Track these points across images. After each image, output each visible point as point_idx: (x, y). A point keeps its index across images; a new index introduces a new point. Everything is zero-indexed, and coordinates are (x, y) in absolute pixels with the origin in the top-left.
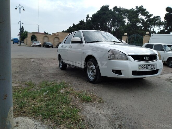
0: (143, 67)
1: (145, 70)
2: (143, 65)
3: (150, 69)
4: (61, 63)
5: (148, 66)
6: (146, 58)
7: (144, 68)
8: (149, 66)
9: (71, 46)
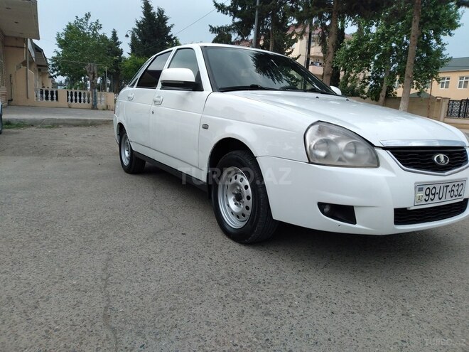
0: (430, 191)
1: (436, 203)
2: (431, 187)
3: (448, 200)
4: (126, 153)
5: (445, 188)
6: (438, 159)
7: (432, 197)
8: (447, 186)
9: (159, 97)
